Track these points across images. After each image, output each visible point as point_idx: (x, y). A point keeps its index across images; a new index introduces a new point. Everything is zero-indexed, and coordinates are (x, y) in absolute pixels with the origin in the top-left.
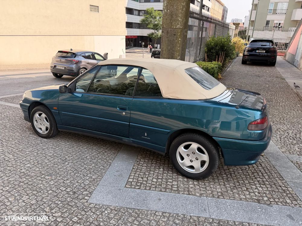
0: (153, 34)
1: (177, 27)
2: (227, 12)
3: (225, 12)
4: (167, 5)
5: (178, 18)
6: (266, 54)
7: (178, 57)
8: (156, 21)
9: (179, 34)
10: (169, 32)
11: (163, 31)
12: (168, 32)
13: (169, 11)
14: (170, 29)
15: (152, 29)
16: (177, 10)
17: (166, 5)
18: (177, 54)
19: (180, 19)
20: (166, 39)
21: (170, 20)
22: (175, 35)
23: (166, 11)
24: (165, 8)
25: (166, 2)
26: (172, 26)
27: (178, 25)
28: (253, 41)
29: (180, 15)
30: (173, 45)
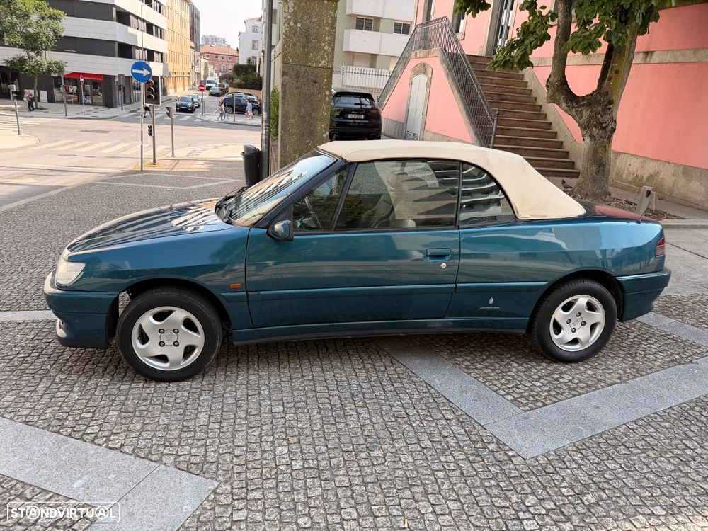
0: (22, 61)
1: (320, 65)
2: (198, 19)
3: (196, 20)
4: (295, 12)
5: (323, 44)
6: (367, 122)
7: (325, 133)
8: (30, 26)
9: (326, 80)
10: (302, 74)
11: (286, 70)
12: (298, 75)
13: (299, 25)
14: (303, 69)
15: (21, 47)
16: (319, 25)
17: (291, 10)
18: (323, 126)
19: (326, 47)
20: (296, 91)
21: (304, 48)
22: (316, 82)
23: (292, 24)
24: (289, 17)
25: (291, 4)
26: (307, 61)
27: (322, 59)
28: (339, 94)
29: (327, 38)
30: (312, 105)
